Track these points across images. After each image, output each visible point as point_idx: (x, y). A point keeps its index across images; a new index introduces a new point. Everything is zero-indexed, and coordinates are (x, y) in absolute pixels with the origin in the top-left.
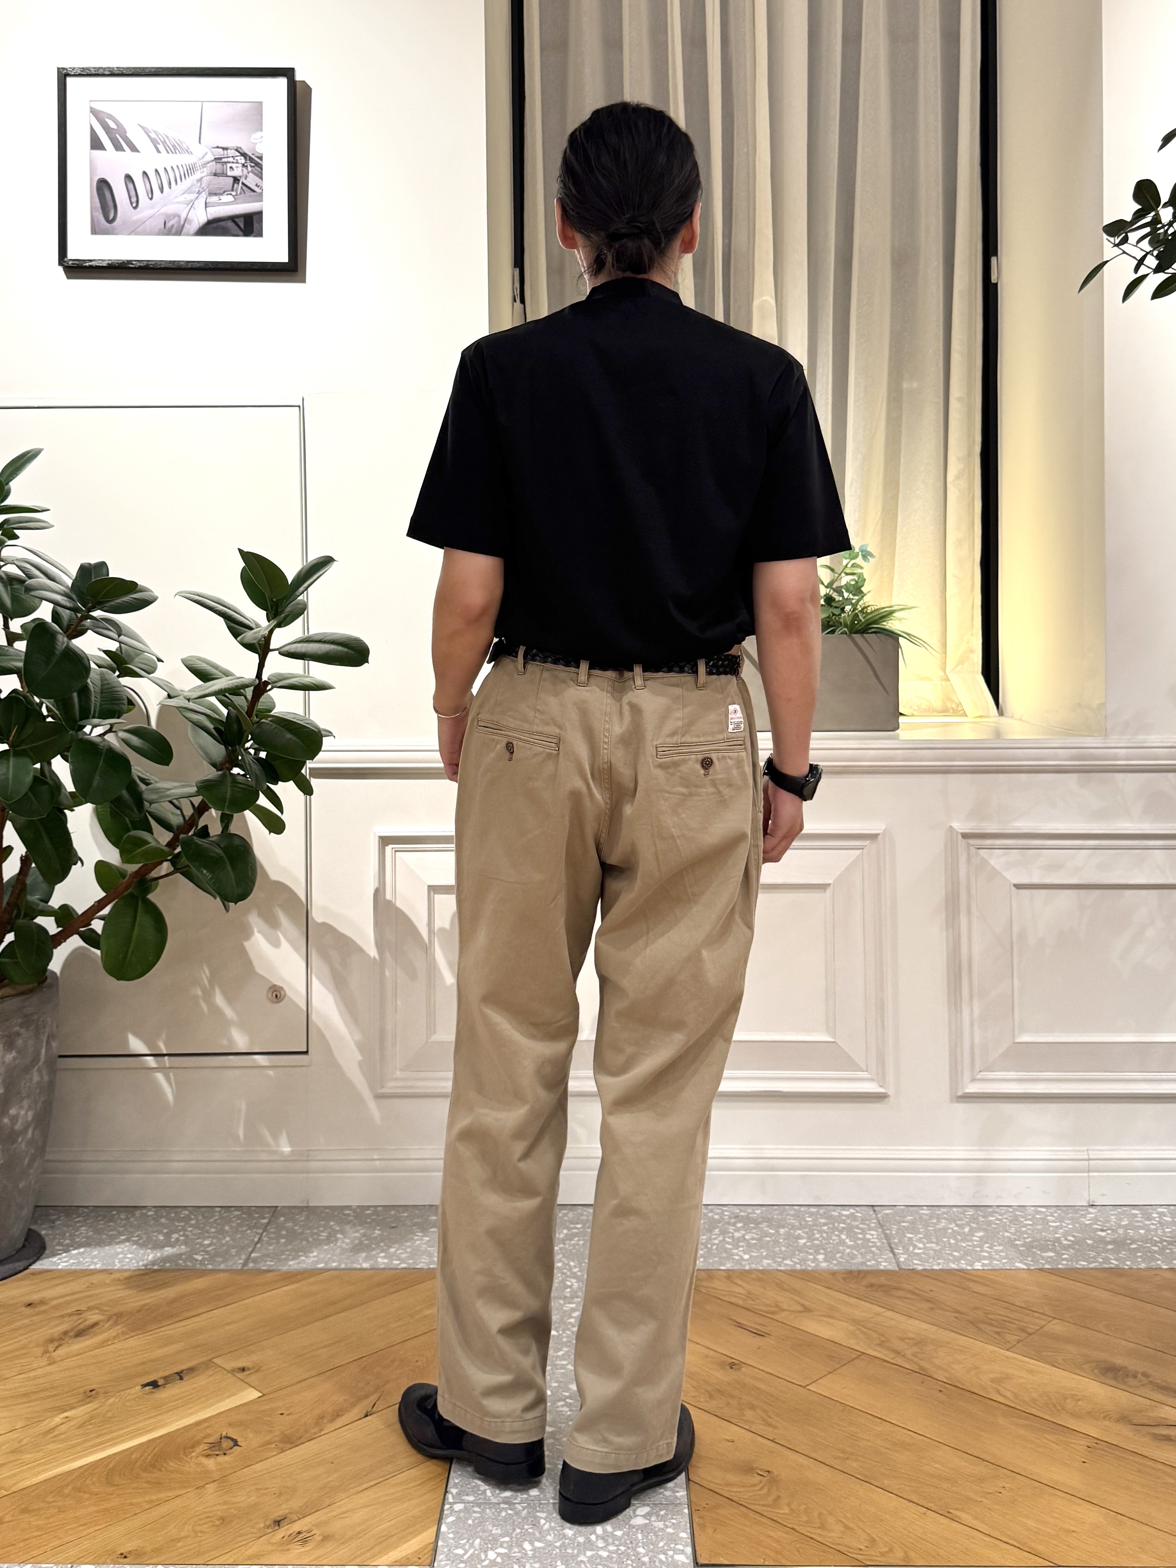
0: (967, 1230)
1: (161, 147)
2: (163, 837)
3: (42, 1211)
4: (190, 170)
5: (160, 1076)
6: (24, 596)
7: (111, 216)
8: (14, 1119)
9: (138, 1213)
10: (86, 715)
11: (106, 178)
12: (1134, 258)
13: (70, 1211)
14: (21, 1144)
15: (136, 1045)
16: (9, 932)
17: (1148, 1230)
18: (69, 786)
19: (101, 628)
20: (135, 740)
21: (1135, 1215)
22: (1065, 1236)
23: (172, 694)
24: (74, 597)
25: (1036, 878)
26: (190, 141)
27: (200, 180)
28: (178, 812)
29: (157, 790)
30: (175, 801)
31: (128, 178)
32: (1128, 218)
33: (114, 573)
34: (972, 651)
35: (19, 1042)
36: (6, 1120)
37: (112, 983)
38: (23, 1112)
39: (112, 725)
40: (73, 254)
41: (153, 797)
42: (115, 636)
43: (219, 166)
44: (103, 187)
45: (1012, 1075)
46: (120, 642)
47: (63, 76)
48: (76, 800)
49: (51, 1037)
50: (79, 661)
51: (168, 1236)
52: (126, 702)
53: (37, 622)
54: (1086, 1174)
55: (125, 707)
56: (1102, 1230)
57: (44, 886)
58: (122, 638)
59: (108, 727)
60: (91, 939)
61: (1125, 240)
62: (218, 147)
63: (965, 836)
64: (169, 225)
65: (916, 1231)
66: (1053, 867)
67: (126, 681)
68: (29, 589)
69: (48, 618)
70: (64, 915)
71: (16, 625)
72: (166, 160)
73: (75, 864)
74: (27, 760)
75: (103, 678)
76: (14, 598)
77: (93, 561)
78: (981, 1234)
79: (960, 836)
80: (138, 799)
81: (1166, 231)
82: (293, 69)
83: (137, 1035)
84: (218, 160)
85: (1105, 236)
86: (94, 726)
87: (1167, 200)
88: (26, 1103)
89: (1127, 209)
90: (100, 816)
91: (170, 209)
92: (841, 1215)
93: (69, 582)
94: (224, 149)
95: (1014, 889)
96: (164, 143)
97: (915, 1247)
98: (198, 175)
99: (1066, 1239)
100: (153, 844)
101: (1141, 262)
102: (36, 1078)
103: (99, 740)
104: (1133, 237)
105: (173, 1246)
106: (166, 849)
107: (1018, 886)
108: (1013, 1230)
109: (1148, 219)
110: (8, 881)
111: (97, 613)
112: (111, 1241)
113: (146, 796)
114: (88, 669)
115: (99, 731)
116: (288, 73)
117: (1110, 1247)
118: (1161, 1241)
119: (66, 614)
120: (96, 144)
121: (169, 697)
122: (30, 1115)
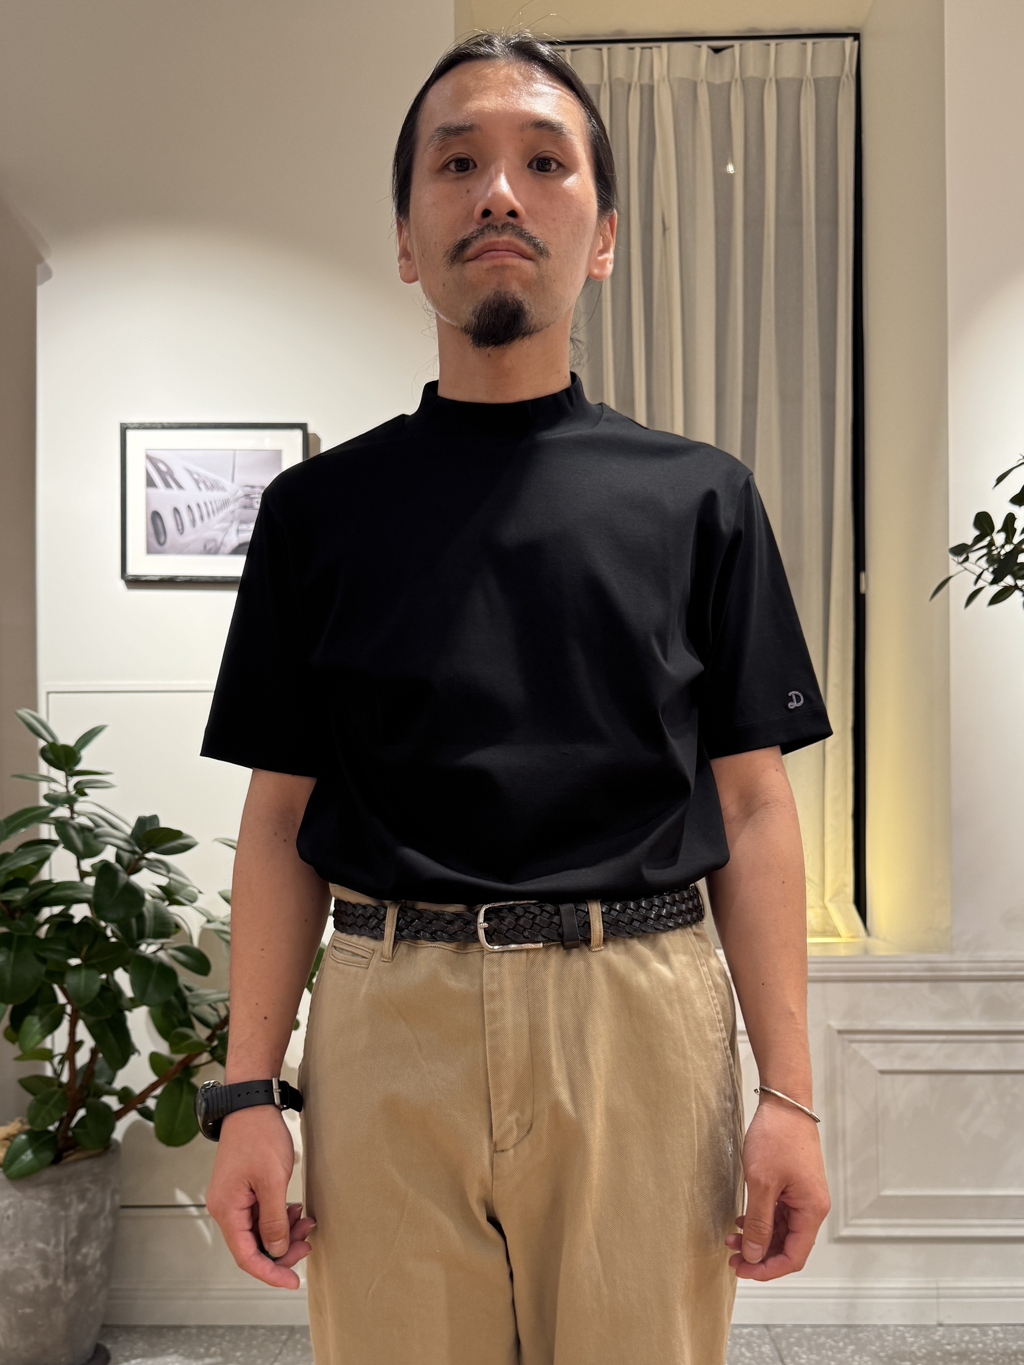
0: (841, 1344)
1: (202, 486)
2: (203, 1033)
3: (108, 1329)
4: (226, 503)
5: (201, 1223)
6: (93, 842)
7: (162, 540)
8: (86, 1256)
9: (183, 1331)
10: (142, 936)
11: (158, 511)
12: (974, 574)
13: (130, 1329)
14: (91, 1277)
15: (182, 1198)
16: (81, 1107)
17: (985, 1344)
18: (128, 992)
19: (154, 866)
20: (181, 956)
21: (975, 1333)
22: (919, 1348)
23: (211, 919)
24: (132, 842)
25: (897, 1066)
26: (226, 482)
27: (233, 512)
28: (215, 1013)
29: (198, 996)
30: (213, 1005)
31: (176, 510)
32: (969, 542)
33: (163, 824)
34: (845, 885)
35: (89, 1195)
36: (79, 1258)
37: (162, 1149)
38: (92, 1251)
39: (163, 944)
40: (132, 570)
41: (195, 1001)
42: (164, 872)
43: (248, 501)
44: (155, 518)
45: (877, 1221)
46: (170, 878)
47: (124, 429)
48: (134, 1003)
49: (114, 1191)
50: (136, 894)
51: (207, 1349)
52: (173, 926)
53: (104, 863)
54: (935, 1300)
55: (173, 930)
56: (949, 1344)
57: (108, 1072)
58: (171, 875)
59: (159, 946)
60: (146, 1114)
61: (966, 559)
62: (247, 486)
63: (840, 1032)
64: (208, 547)
65: (801, 1346)
66: (911, 1057)
67: (174, 909)
68: (97, 836)
69: (112, 859)
70: (125, 1096)
71: (87, 865)
72: (206, 496)
73: (133, 1053)
74: (93, 972)
75: (156, 907)
76: (86, 843)
77: (148, 814)
78: (852, 1347)
79: (836, 1033)
80: (184, 1004)
81: (999, 552)
82: (306, 424)
83: (183, 1190)
84: (247, 496)
85: (951, 556)
86: (149, 945)
87: (1000, 529)
88: (94, 1244)
89: (969, 534)
90: (153, 1017)
91: (209, 534)
92: (741, 1333)
93: (129, 831)
94: (252, 487)
95: (878, 1075)
96: (204, 483)
97: (800, 1358)
98: (231, 507)
99: (920, 1351)
100: (195, 1038)
101: (979, 577)
102: (102, 1224)
103: (152, 956)
104: (973, 556)
105: (211, 1356)
106: (206, 1043)
107: (883, 1072)
108: (878, 1344)
109: (985, 542)
110: (81, 1068)
111: (151, 855)
112: (163, 1353)
113: (191, 1000)
114: (143, 900)
115: (152, 948)
116: (302, 427)
117: (955, 1358)
118: (996, 1353)
119: (126, 856)
120: (150, 483)
121: (209, 921)
122: (98, 1253)
